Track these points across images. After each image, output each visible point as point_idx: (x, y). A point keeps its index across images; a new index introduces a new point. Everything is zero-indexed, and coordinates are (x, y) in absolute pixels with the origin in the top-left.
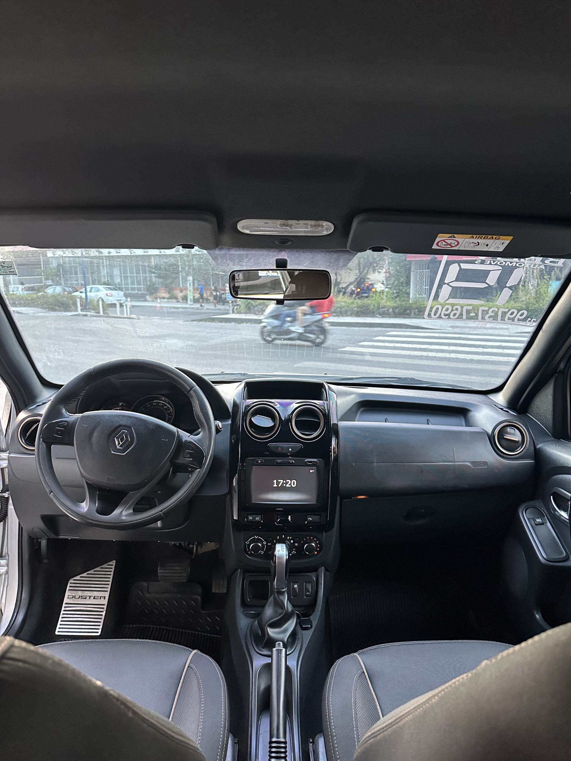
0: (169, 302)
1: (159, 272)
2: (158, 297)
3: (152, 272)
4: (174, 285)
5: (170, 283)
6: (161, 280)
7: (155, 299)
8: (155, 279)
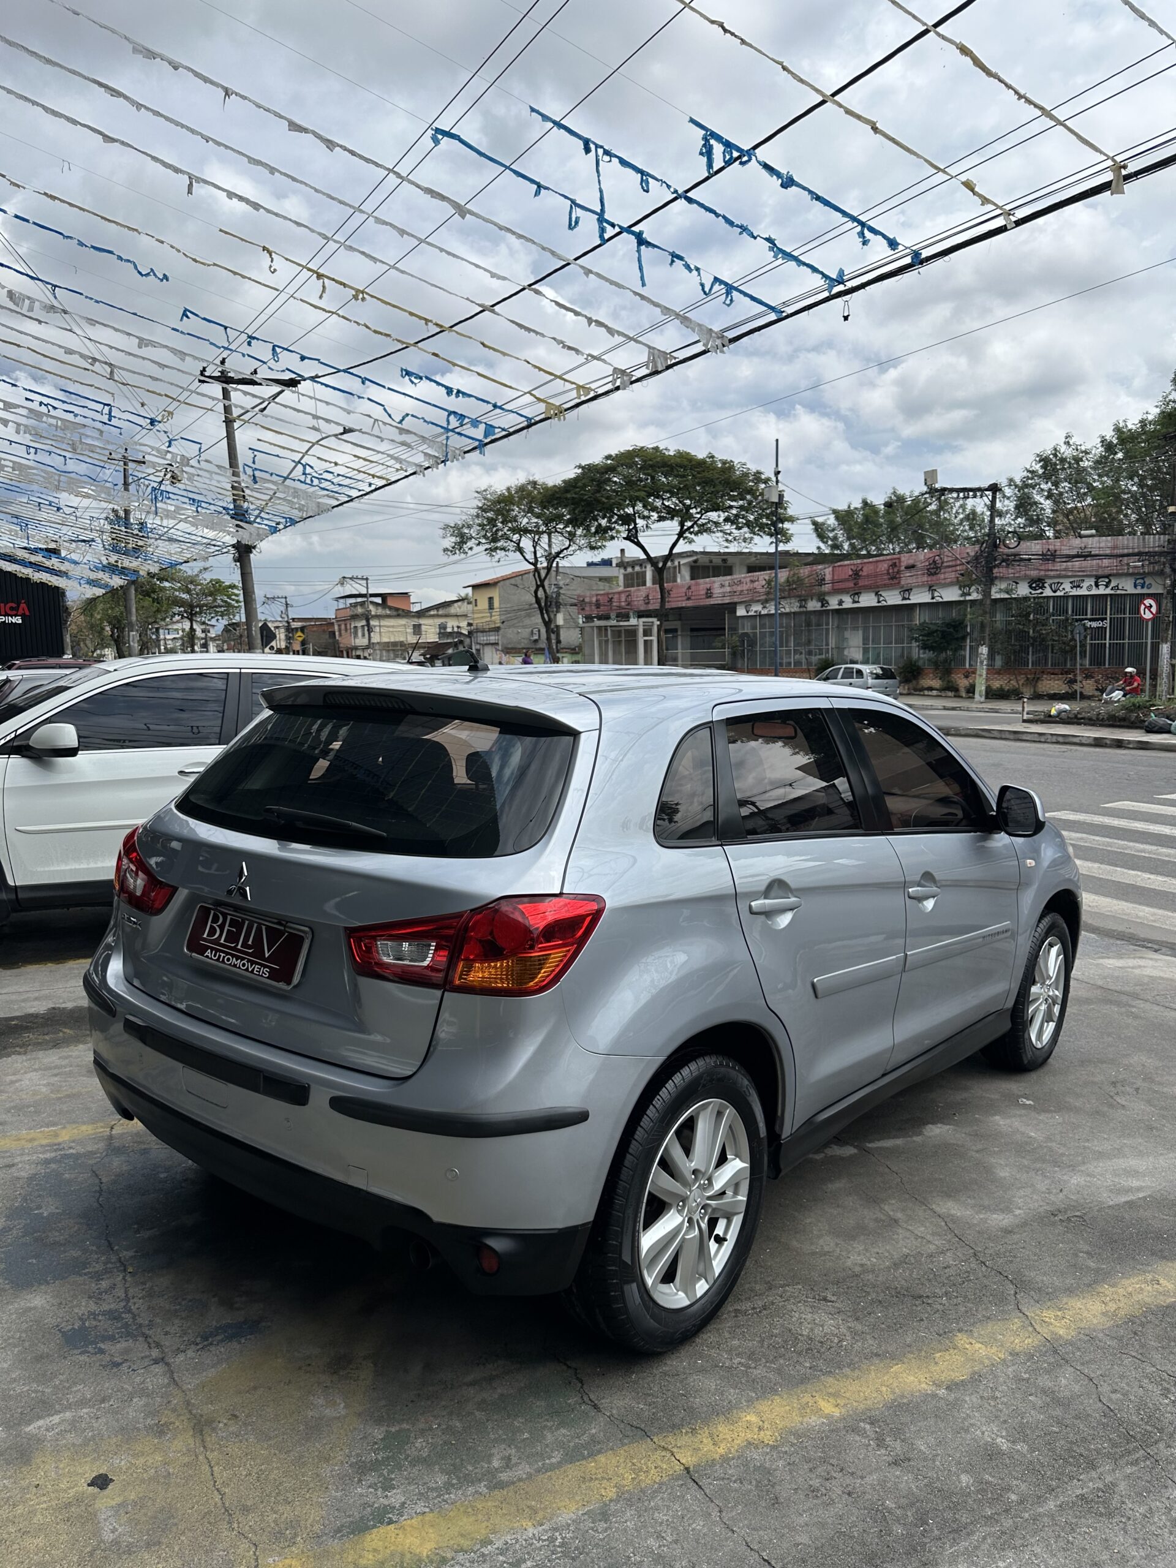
0: (940, 696)
1: (925, 638)
2: (919, 687)
3: (913, 638)
4: (953, 663)
5: (945, 661)
6: (929, 655)
7: (915, 690)
8: (917, 653)
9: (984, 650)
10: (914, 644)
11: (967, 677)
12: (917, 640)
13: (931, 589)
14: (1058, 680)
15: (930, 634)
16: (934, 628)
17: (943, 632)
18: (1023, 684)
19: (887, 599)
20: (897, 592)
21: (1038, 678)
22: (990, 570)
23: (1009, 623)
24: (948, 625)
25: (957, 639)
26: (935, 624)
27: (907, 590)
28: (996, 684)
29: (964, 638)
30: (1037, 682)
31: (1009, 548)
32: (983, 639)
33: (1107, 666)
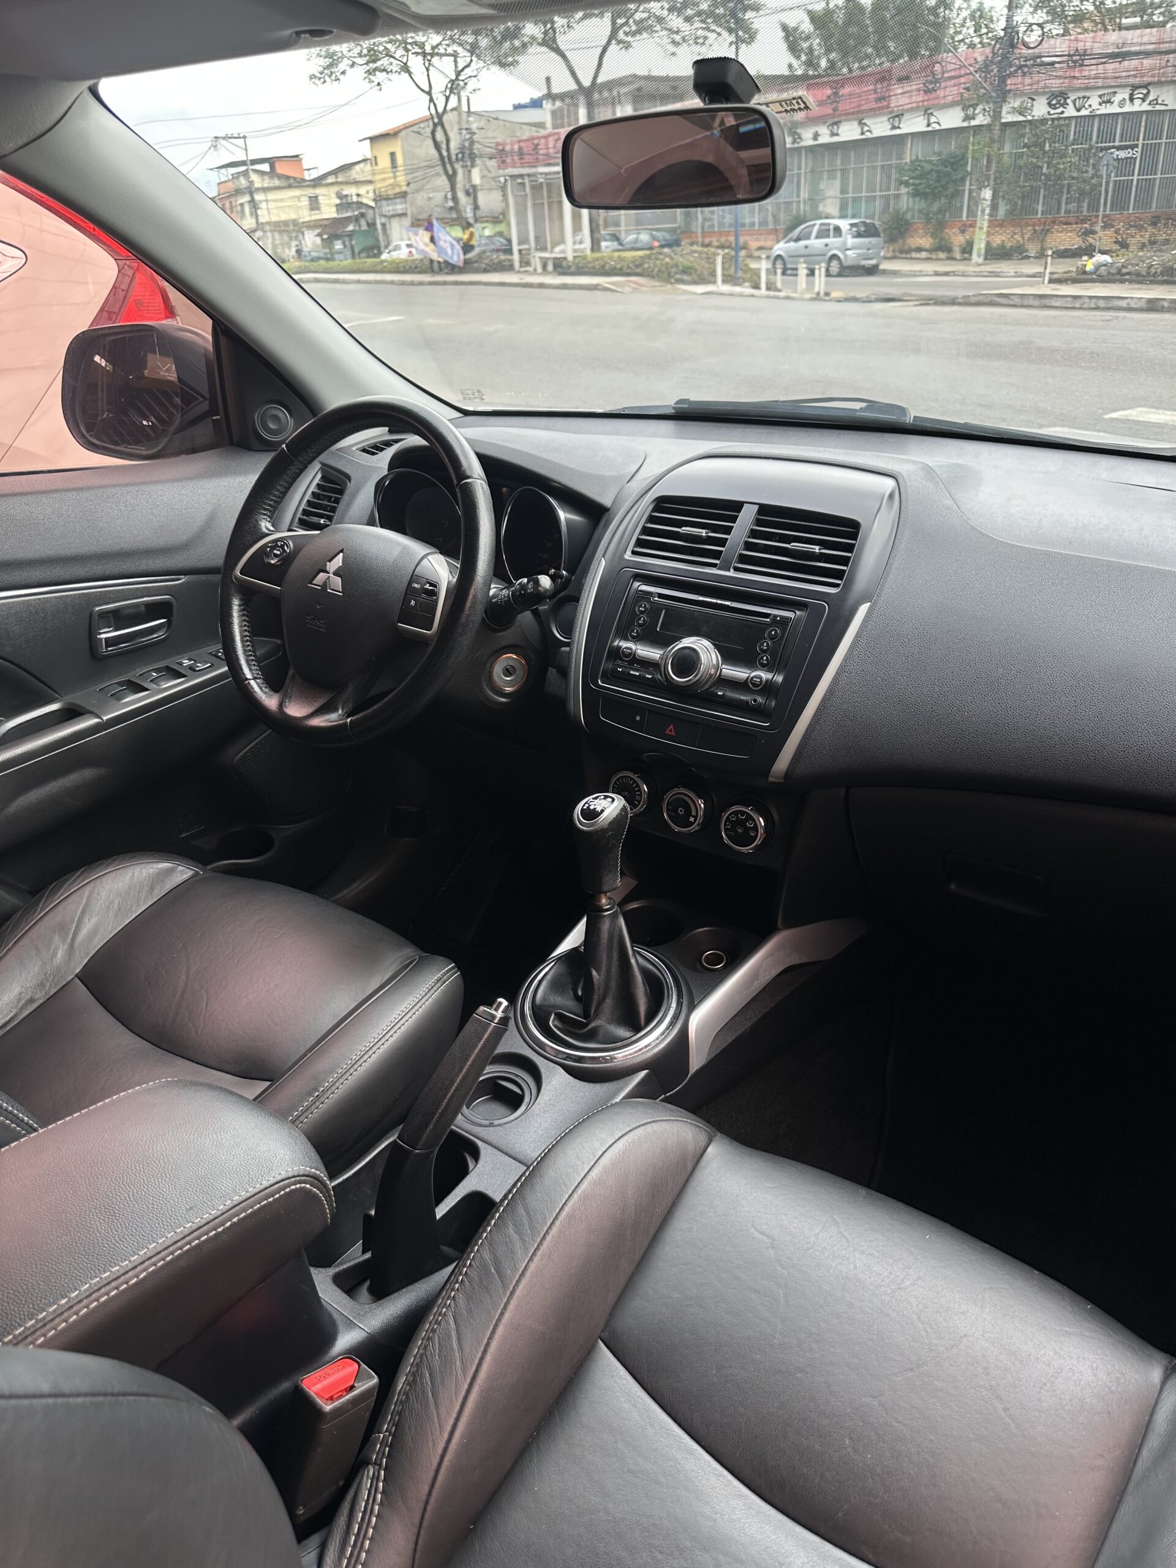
0: (931, 259)
1: (917, 182)
2: (906, 247)
3: (901, 183)
4: (947, 215)
5: (940, 210)
6: (920, 204)
7: (901, 252)
8: (906, 202)
9: (987, 194)
10: (904, 190)
11: (963, 232)
12: (907, 184)
13: (927, 112)
14: (1071, 231)
15: (923, 175)
16: (928, 167)
17: (939, 172)
18: (1029, 239)
19: (872, 127)
20: (885, 118)
21: (1048, 230)
22: (1003, 80)
23: (1020, 156)
24: (944, 162)
25: (955, 182)
26: (929, 162)
27: (897, 116)
28: (997, 240)
29: (963, 179)
30: (1046, 234)
31: (1029, 48)
32: (988, 178)
33: (1131, 211)
